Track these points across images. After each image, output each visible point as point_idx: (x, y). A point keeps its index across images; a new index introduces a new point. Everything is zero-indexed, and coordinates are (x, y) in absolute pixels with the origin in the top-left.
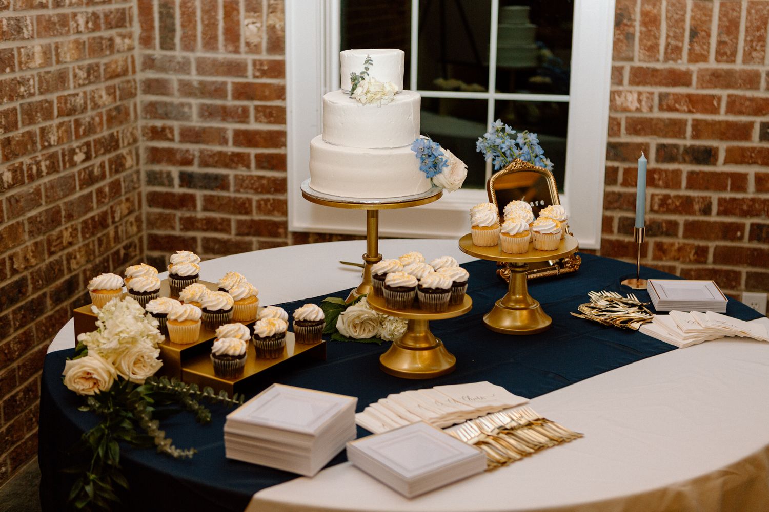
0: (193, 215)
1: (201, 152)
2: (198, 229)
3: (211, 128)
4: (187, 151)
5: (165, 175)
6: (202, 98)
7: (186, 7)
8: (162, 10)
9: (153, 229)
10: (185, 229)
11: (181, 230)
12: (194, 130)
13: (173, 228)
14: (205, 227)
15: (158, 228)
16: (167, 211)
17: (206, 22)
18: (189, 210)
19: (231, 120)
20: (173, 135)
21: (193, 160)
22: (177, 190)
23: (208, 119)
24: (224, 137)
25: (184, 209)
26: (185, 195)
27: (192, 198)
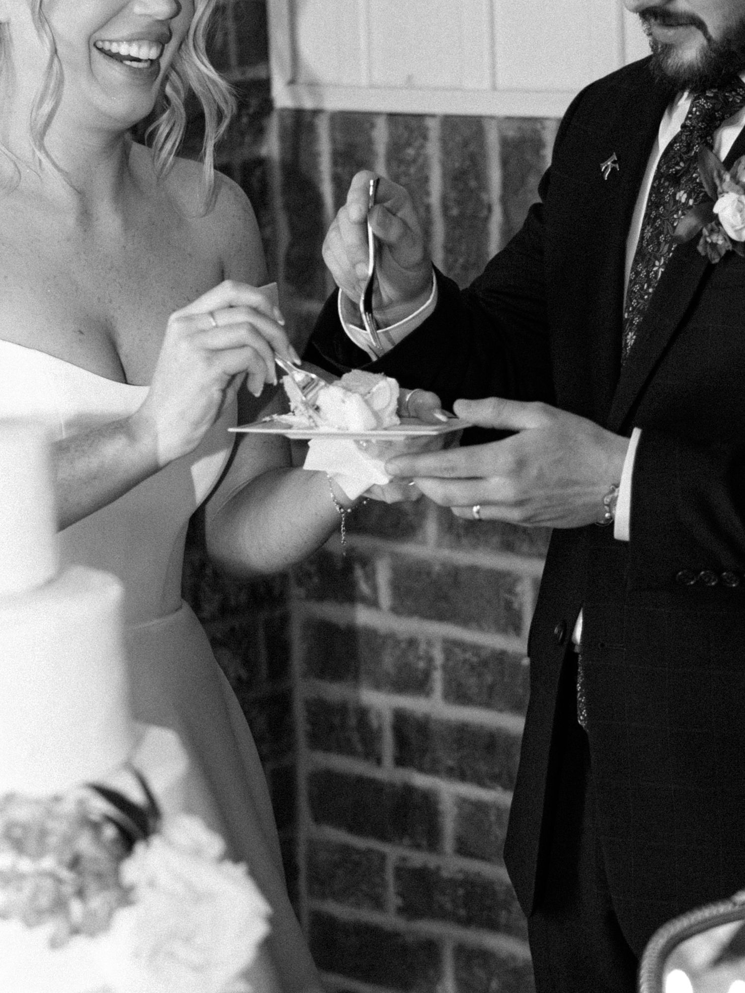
0: (433, 861)
1: (451, 646)
2: (442, 915)
3: (474, 569)
4: (412, 642)
5: (353, 721)
7: (401, 162)
8: (339, 170)
9: (323, 896)
11: (401, 911)
12: (429, 574)
13: (378, 904)
14: (461, 912)
15: (339, 896)
16: (363, 842)
17: (455, 212)
18: (417, 847)
19: (525, 548)
20: (375, 588)
23: (464, 541)
24: (509, 606)
25: (406, 841)
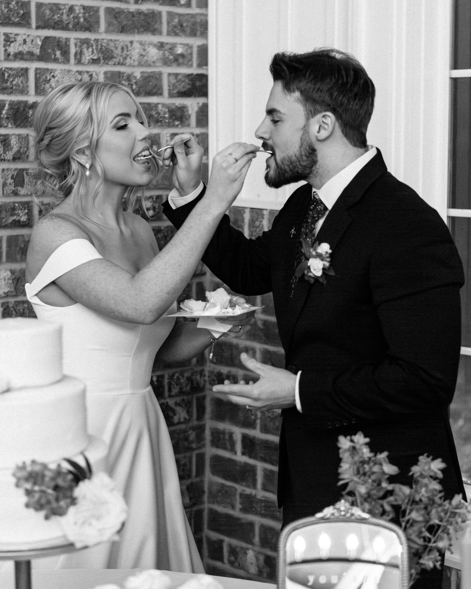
0: (254, 492)
2: (256, 513)
5: (227, 436)
6: (266, 343)
9: (214, 503)
10: (245, 510)
11: (241, 510)
13: (233, 507)
14: (263, 512)
15: (219, 503)
16: (228, 483)
21: (255, 421)
22: (240, 458)
25: (245, 483)
26: (246, 464)
27: (252, 470)
